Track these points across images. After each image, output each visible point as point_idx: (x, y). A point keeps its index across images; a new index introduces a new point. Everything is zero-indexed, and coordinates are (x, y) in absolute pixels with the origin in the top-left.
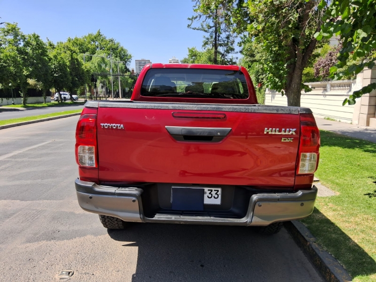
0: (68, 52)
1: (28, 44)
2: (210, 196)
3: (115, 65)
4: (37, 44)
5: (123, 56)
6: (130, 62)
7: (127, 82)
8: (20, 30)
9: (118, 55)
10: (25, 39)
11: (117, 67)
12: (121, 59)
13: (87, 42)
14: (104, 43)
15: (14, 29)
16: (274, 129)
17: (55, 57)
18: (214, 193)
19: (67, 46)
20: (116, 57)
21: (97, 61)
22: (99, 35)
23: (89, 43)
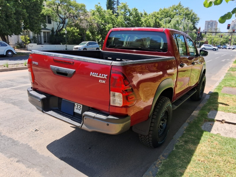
0: (154, 18)
1: (131, 14)
2: (77, 108)
3: (186, 25)
4: (136, 14)
5: (194, 18)
6: (198, 22)
7: (193, 36)
8: (128, 7)
9: (190, 18)
10: (130, 11)
11: (187, 27)
12: (192, 21)
13: (171, 11)
14: (182, 10)
15: (125, 6)
16: (95, 73)
17: (145, 21)
18: (79, 107)
19: (154, 14)
20: (189, 19)
21: (174, 22)
22: (180, 5)
23: (172, 11)
